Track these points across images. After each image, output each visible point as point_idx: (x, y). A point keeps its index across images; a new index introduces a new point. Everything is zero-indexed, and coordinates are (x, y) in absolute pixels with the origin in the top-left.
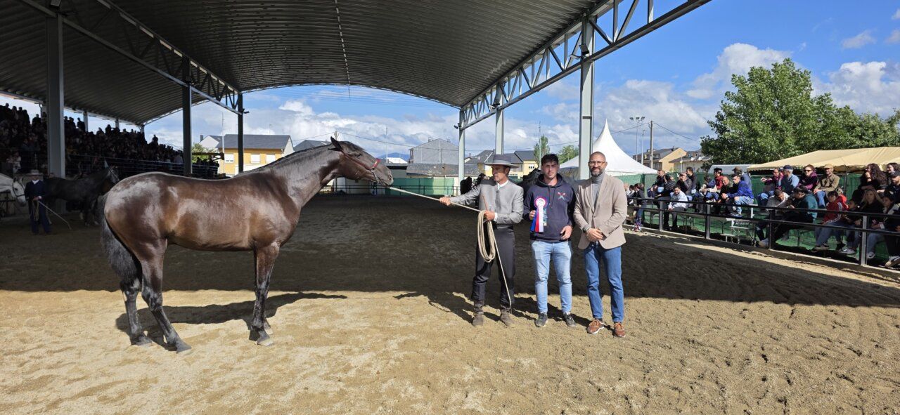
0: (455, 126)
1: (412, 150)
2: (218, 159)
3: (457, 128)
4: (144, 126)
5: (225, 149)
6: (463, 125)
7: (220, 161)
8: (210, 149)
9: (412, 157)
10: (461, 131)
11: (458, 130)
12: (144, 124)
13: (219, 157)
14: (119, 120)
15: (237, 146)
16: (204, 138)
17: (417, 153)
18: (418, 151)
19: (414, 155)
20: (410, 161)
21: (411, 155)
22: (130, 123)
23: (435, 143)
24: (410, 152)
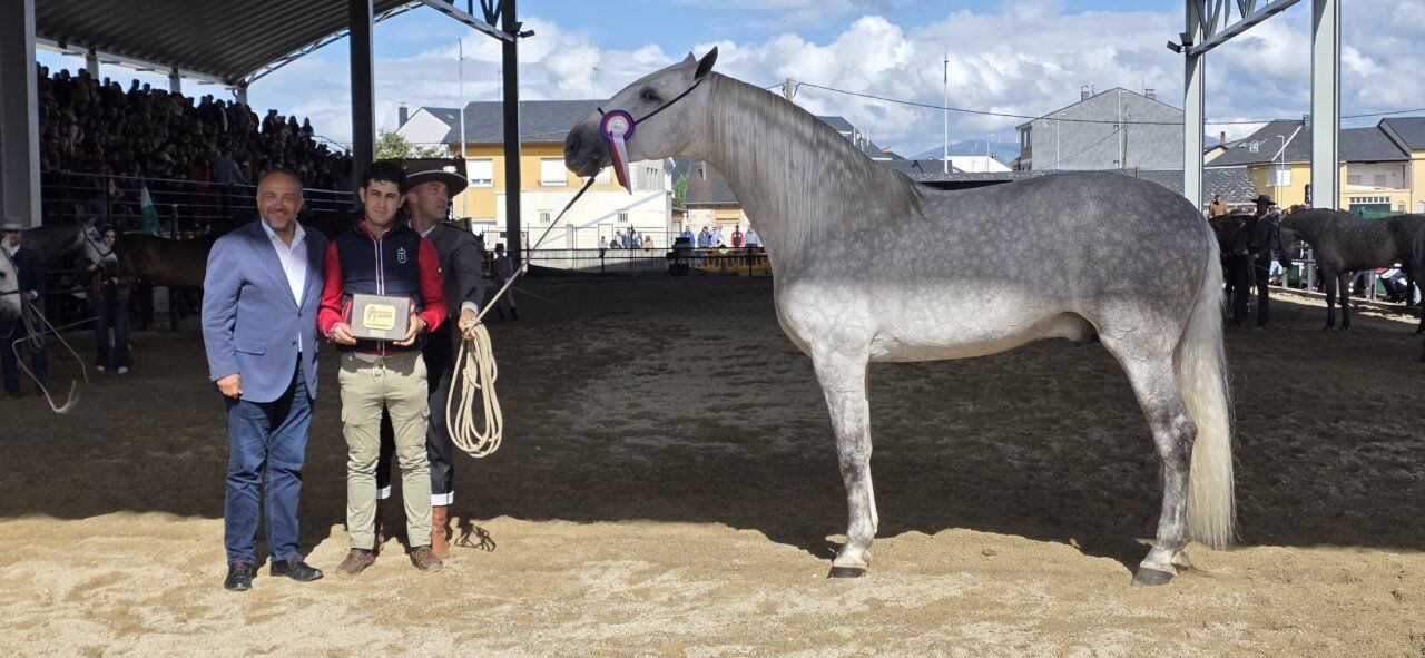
0: (1171, 45)
1: (1026, 129)
3: (1178, 49)
4: (245, 85)
5: (469, 146)
6: (1197, 41)
8: (427, 148)
9: (1026, 151)
10: (1191, 59)
11: (1183, 55)
12: (247, 80)
14: (181, 72)
15: (500, 138)
16: (409, 116)
17: (1044, 137)
18: (1048, 130)
19: (1034, 143)
20: (1022, 162)
21: (1023, 145)
22: (210, 78)
23: (1104, 102)
24: (1020, 134)
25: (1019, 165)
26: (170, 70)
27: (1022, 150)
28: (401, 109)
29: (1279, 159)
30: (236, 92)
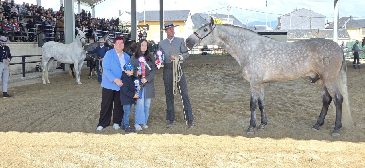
1: (279, 18)
2: (144, 29)
4: (94, 6)
5: (146, 22)
7: (147, 32)
8: (126, 22)
9: (279, 24)
12: (95, 4)
13: (146, 28)
14: (81, 2)
16: (122, 14)
17: (284, 20)
18: (285, 19)
19: (281, 22)
20: (278, 27)
21: (278, 23)
22: (86, 4)
23: (299, 12)
24: (277, 20)
25: (277, 28)
26: (78, 2)
27: (278, 24)
28: (120, 12)
29: (344, 27)
30: (92, 8)
